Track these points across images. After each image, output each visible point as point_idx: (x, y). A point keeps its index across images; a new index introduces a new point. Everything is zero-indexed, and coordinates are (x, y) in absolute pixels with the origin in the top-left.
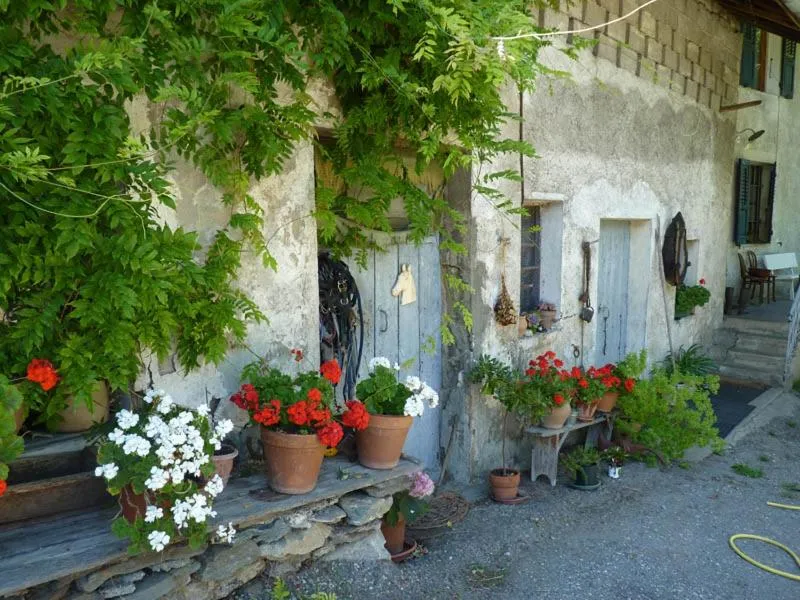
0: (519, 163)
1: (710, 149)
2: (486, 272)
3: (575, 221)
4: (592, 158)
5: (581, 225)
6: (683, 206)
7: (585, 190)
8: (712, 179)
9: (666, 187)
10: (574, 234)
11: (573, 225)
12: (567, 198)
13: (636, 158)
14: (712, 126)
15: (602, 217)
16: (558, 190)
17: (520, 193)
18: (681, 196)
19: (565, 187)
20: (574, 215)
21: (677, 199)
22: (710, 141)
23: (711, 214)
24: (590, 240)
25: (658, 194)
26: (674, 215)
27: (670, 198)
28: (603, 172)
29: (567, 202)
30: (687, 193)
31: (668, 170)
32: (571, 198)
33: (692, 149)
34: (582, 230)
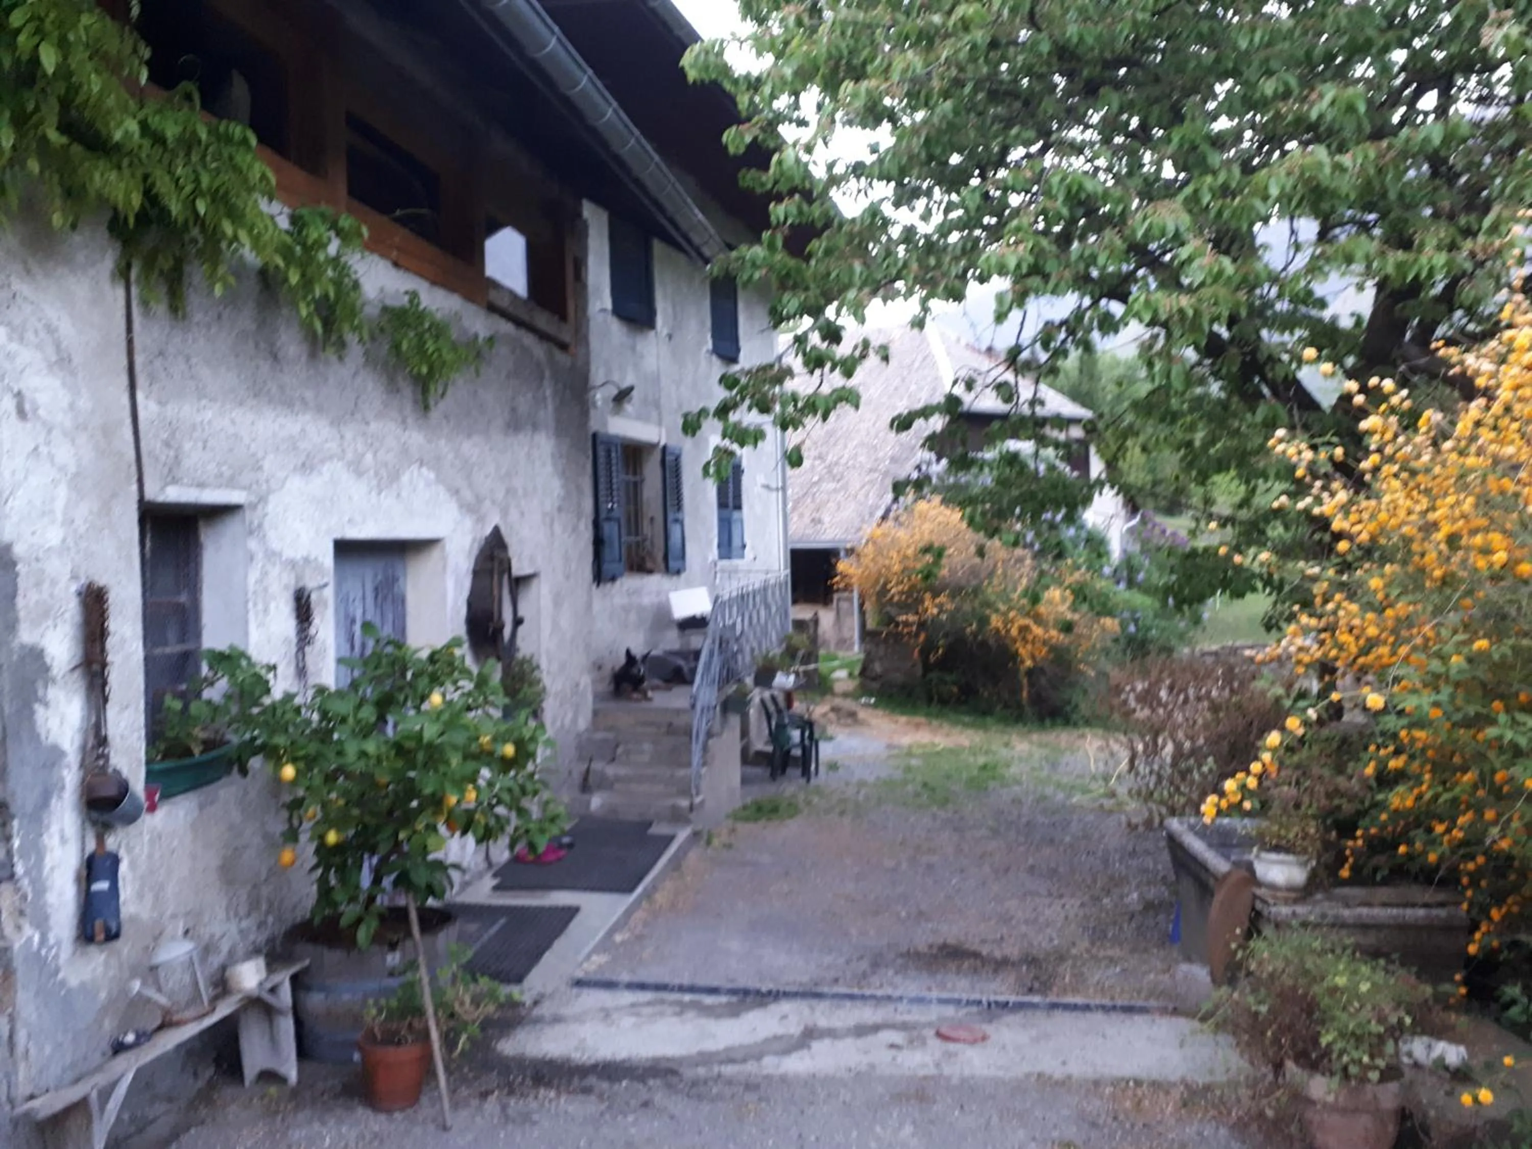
0: (128, 421)
1: (547, 414)
2: (47, 669)
3: (275, 545)
4: (308, 417)
5: (288, 553)
6: (505, 513)
7: (296, 483)
8: (554, 465)
9: (469, 477)
10: (274, 571)
11: (272, 555)
12: (253, 499)
13: (404, 422)
14: (547, 373)
15: (338, 535)
16: (231, 483)
17: (134, 487)
18: (500, 495)
19: (246, 478)
20: (271, 535)
21: (493, 502)
22: (545, 398)
23: (558, 528)
24: (310, 583)
25: (456, 492)
26: (488, 530)
27: (479, 500)
28: (333, 446)
29: (254, 507)
30: (510, 491)
31: (471, 448)
32: (263, 499)
33: (513, 410)
34: (292, 564)
